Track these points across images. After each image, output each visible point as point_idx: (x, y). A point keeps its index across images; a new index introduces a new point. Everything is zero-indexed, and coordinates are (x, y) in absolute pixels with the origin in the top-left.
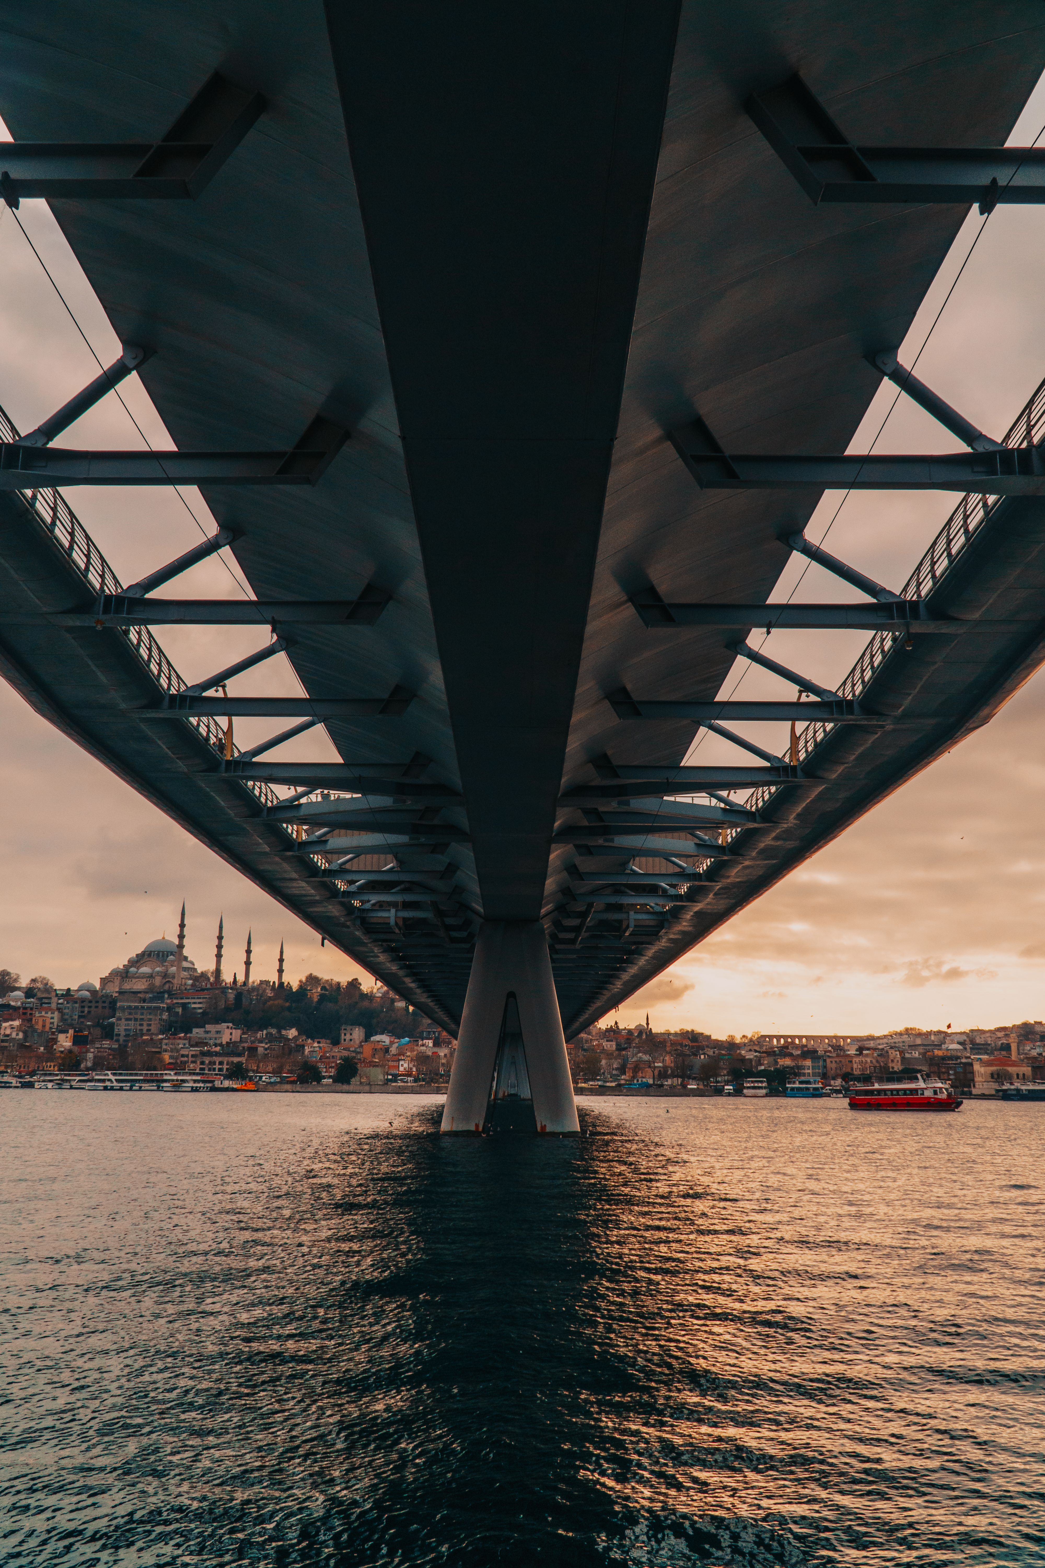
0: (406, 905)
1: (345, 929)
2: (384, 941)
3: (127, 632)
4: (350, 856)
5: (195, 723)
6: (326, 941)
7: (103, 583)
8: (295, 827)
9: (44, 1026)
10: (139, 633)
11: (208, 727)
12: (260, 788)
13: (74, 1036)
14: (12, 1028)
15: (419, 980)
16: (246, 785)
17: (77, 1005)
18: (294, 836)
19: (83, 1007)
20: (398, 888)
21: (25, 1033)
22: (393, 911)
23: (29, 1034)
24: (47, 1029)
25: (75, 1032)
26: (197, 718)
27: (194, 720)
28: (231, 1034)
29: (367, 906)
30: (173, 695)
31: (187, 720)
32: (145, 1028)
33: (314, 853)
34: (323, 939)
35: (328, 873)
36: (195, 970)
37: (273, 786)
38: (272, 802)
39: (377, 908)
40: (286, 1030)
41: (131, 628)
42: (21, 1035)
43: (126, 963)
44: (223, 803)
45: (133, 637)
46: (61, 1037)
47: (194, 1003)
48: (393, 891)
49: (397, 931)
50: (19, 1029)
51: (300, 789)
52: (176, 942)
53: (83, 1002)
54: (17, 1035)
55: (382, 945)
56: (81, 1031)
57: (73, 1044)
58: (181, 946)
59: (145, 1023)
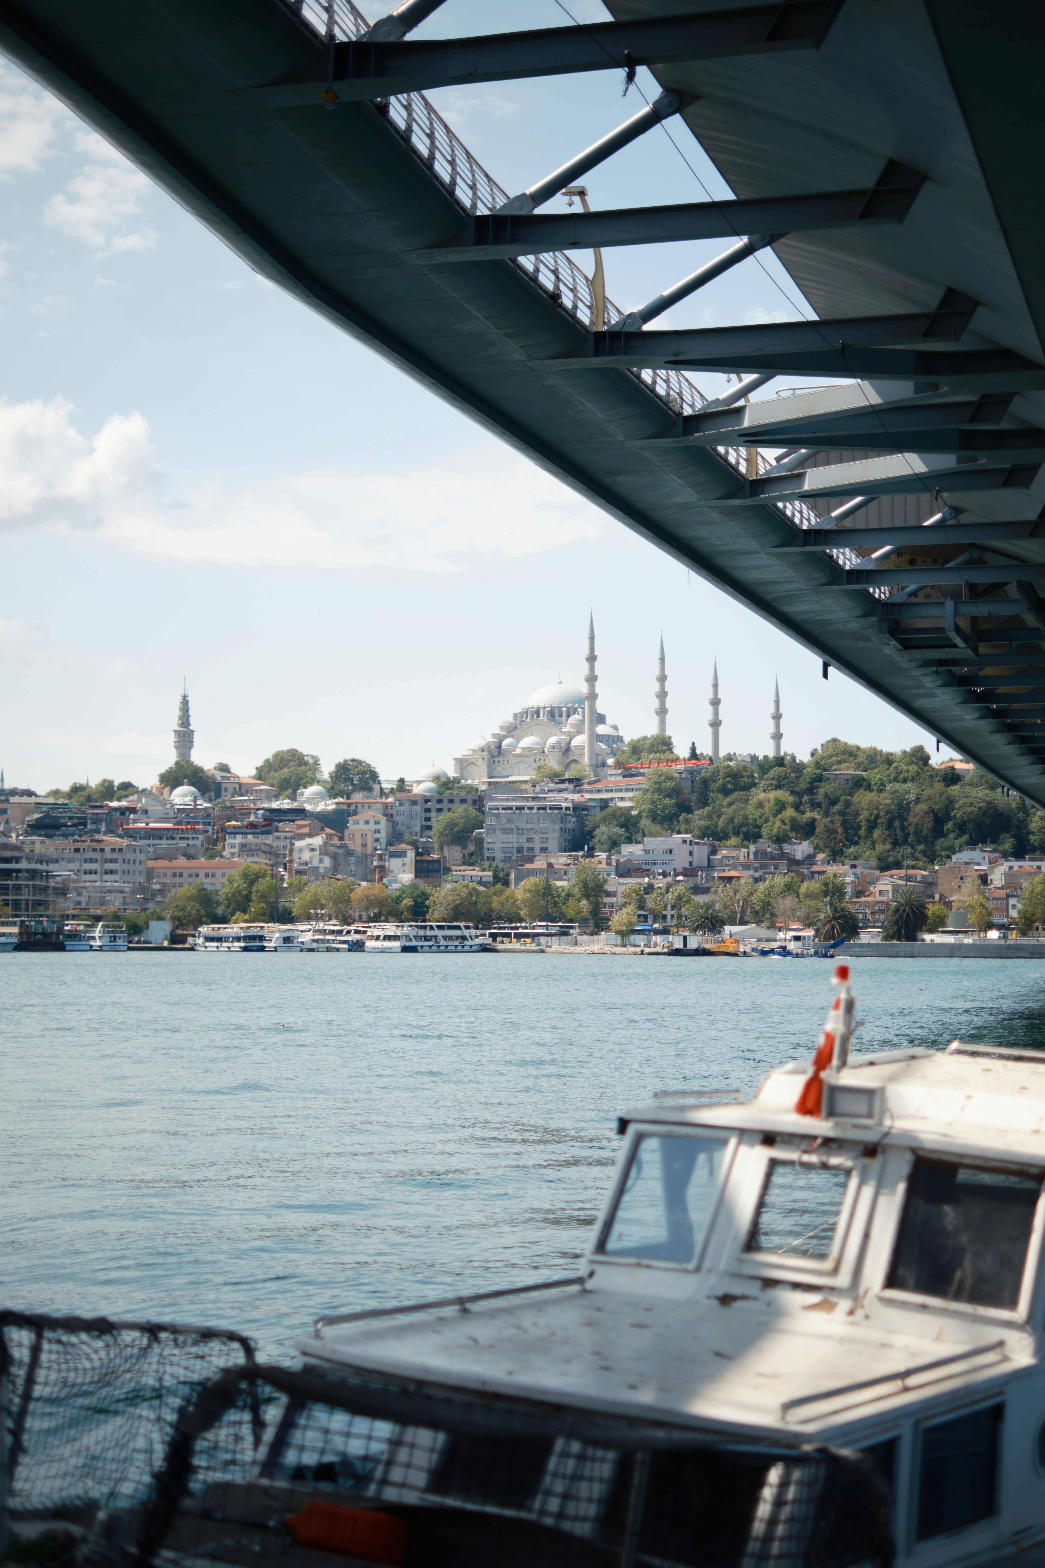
0: (977, 592)
1: (861, 644)
2: (941, 663)
3: (384, 109)
4: (859, 499)
5: (530, 268)
6: (831, 670)
7: (331, 22)
8: (743, 451)
9: (364, 846)
10: (408, 108)
11: (555, 272)
12: (667, 381)
13: (417, 862)
14: (313, 850)
15: (1023, 740)
16: (638, 377)
17: (417, 808)
18: (743, 468)
19: (428, 810)
20: (959, 560)
21: (334, 857)
22: (950, 604)
23: (341, 859)
24: (369, 851)
25: (418, 854)
26: (532, 257)
27: (527, 262)
28: (691, 853)
29: (900, 598)
30: (484, 217)
31: (514, 261)
32: (537, 846)
33: (784, 499)
34: (826, 666)
35: (815, 536)
36: (620, 739)
37: (691, 375)
38: (692, 406)
39: (920, 599)
40: (791, 844)
41: (392, 99)
42: (327, 862)
43: (497, 731)
44: (601, 415)
45: (397, 114)
46: (394, 864)
47: (622, 799)
48: (951, 565)
49: (958, 641)
50: (324, 850)
51: (749, 378)
52: (584, 689)
53: (427, 801)
54: (321, 861)
55: (937, 673)
56: (427, 852)
57: (416, 877)
58: (592, 696)
59: (536, 837)
